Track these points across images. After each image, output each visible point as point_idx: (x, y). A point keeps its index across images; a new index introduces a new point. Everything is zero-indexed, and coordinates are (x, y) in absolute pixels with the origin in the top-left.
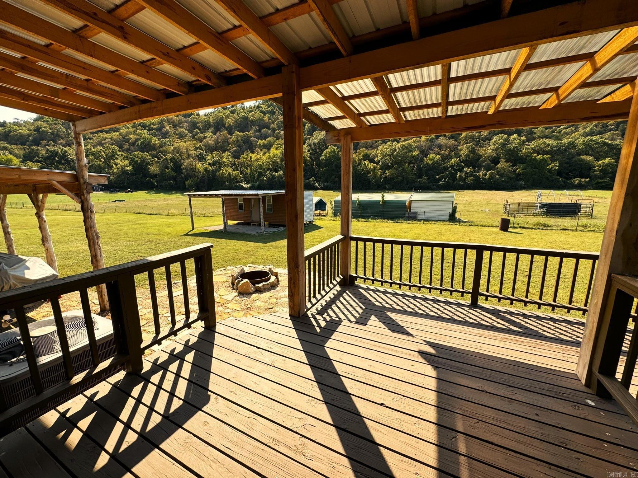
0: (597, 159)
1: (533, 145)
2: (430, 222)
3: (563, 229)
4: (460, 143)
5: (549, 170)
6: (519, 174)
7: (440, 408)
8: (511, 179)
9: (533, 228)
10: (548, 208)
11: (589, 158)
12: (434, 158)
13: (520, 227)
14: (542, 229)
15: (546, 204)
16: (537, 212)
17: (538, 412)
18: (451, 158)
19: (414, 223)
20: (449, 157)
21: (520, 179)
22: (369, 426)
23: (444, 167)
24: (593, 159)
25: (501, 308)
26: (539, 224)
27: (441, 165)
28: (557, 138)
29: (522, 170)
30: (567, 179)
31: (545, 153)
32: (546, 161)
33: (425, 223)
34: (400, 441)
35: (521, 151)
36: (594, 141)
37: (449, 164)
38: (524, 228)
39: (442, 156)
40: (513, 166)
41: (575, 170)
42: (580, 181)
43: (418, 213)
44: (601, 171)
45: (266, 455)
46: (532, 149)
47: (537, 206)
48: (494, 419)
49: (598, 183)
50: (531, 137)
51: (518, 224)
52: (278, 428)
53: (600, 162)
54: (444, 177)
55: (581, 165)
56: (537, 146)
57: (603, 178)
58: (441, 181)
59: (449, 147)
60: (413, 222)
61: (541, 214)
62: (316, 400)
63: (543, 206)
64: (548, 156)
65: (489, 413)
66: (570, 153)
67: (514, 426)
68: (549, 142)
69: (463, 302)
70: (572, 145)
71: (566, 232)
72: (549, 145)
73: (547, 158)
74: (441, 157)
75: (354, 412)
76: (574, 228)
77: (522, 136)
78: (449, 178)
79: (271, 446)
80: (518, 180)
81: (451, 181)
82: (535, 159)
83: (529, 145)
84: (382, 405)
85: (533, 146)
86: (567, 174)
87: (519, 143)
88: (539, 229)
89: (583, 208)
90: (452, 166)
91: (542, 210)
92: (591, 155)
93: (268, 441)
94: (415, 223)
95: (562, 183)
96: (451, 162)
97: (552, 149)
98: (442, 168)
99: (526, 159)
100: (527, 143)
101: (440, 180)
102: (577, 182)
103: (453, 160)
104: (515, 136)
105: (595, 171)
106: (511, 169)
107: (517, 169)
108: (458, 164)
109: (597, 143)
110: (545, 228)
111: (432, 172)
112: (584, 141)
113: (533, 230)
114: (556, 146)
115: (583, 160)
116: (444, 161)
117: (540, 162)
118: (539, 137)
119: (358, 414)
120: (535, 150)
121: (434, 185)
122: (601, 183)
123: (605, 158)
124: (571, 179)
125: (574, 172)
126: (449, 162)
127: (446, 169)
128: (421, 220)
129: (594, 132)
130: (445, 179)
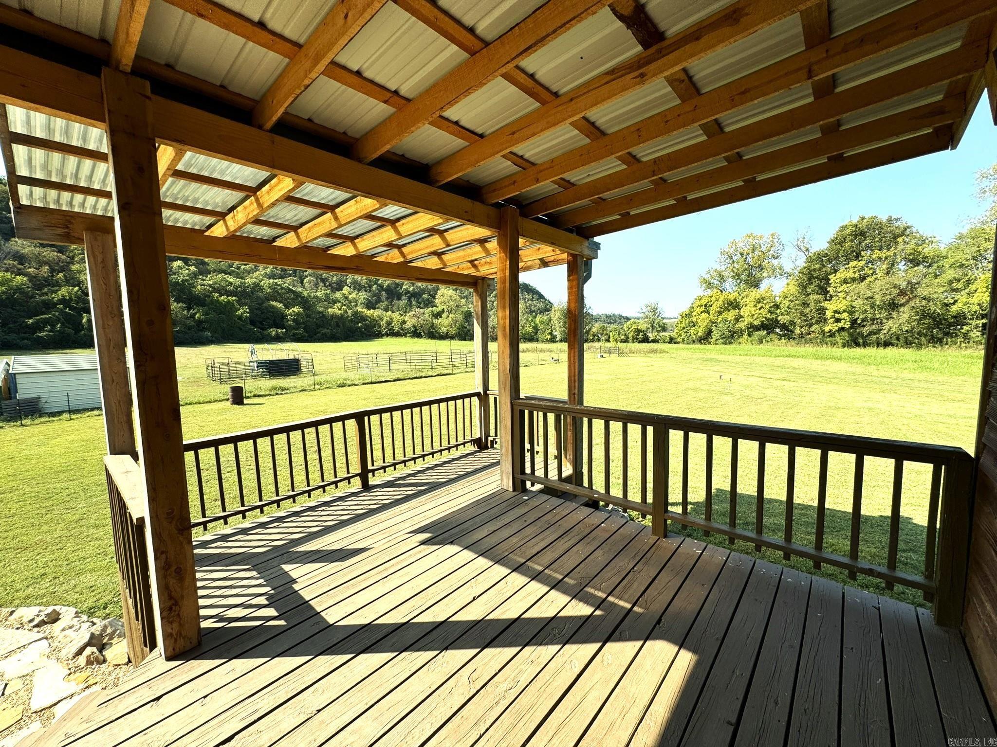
0: (287, 307)
1: (210, 280)
2: (87, 414)
3: (302, 390)
4: (73, 258)
5: (240, 317)
6: (200, 322)
7: (499, 561)
8: (190, 328)
9: (271, 395)
10: (270, 367)
11: (280, 305)
12: (11, 280)
13: (255, 396)
14: (281, 394)
15: (265, 362)
16: (255, 374)
17: (524, 519)
18: (58, 285)
19: (41, 423)
20: (51, 284)
21: (204, 328)
22: (496, 618)
23: (44, 302)
24: (283, 307)
25: (390, 478)
26: (275, 388)
27: (32, 297)
28: (238, 276)
29: (203, 315)
30: (263, 329)
31: (229, 293)
32: (233, 304)
33: (73, 416)
34: (521, 600)
35: (194, 287)
36: (279, 285)
37: (56, 297)
38: (259, 396)
39: (32, 278)
40: (189, 308)
41: (268, 318)
42: (277, 332)
43: (44, 400)
44: (294, 320)
45: (497, 735)
46: (210, 286)
47: (254, 365)
48: (520, 540)
49: (294, 335)
50: (203, 270)
51: (251, 392)
52: (460, 717)
53: (291, 311)
54: (52, 323)
55: (272, 312)
56: (215, 283)
57: (297, 329)
58: (41, 329)
59: (46, 263)
60: (36, 421)
61: (262, 376)
62: (435, 659)
63: (261, 364)
64: (234, 298)
65: (514, 540)
66: (258, 297)
67: (530, 535)
68: (231, 279)
69: (353, 490)
70: (257, 286)
71: (307, 393)
72: (231, 283)
73: (233, 300)
74: (30, 280)
75: (471, 626)
76: (312, 387)
77: (191, 266)
78: (62, 324)
79: (484, 730)
80: (201, 331)
81: (70, 331)
82: (218, 301)
83: (205, 280)
84: (474, 599)
85: (211, 282)
86: (261, 323)
87: (188, 275)
88: (277, 394)
89: (303, 364)
90: (64, 301)
91: (261, 370)
92: (280, 302)
93: (476, 733)
94: (45, 422)
95: (259, 334)
96: (60, 293)
97: (237, 289)
98: (37, 302)
99: (206, 300)
100: (201, 277)
101: (38, 327)
102: (274, 333)
103: (63, 289)
104: (179, 263)
105: (289, 320)
106: (185, 312)
107: (195, 314)
108: (79, 298)
109: (282, 288)
110: (284, 392)
111: (9, 310)
112: (269, 284)
113: (271, 397)
114: (240, 286)
115: (273, 307)
116: (40, 289)
117: (225, 305)
118: (215, 271)
119: (477, 623)
120: (214, 288)
121: (23, 339)
122: (296, 334)
123: (293, 307)
124: (266, 329)
125: (268, 321)
126: (55, 292)
127: (49, 306)
128: (60, 413)
129: (275, 275)
130: (53, 326)
